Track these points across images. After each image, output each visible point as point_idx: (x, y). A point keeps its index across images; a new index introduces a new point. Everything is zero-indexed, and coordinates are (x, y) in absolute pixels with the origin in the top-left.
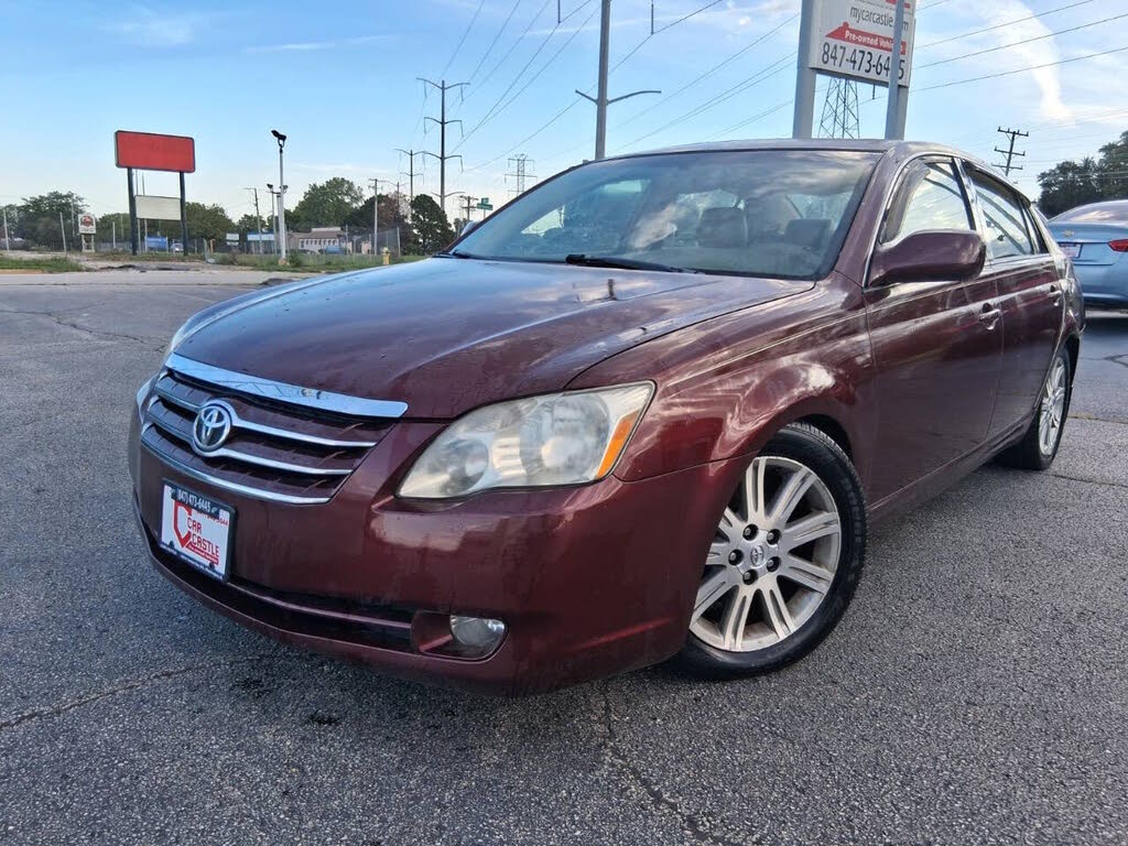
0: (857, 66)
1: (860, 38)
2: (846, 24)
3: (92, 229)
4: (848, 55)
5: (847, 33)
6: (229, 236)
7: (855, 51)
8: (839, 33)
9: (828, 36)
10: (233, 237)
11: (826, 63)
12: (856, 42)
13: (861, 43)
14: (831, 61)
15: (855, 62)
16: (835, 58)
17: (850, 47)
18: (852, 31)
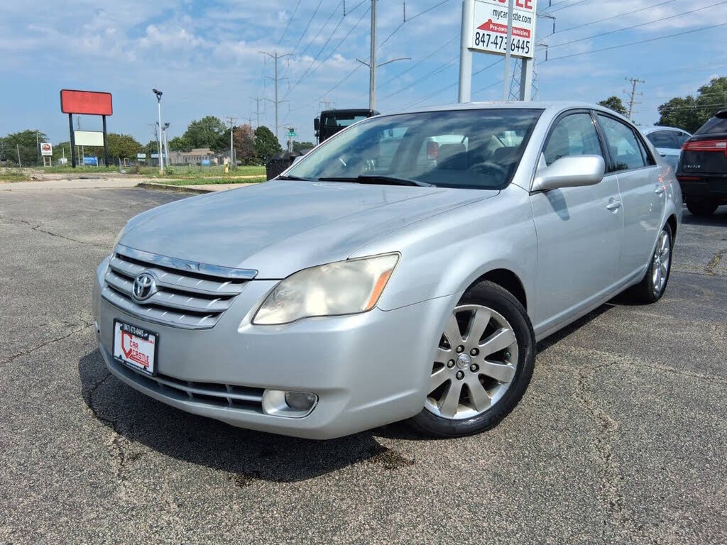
0: (498, 46)
1: (500, 29)
2: (490, 21)
3: (50, 153)
4: (492, 39)
5: (491, 26)
6: (139, 156)
7: (497, 37)
8: (486, 26)
9: (478, 28)
10: (142, 156)
11: (478, 45)
12: (497, 31)
13: (501, 32)
14: (481, 43)
15: (497, 44)
16: (484, 42)
17: (493, 35)
18: (494, 24)
